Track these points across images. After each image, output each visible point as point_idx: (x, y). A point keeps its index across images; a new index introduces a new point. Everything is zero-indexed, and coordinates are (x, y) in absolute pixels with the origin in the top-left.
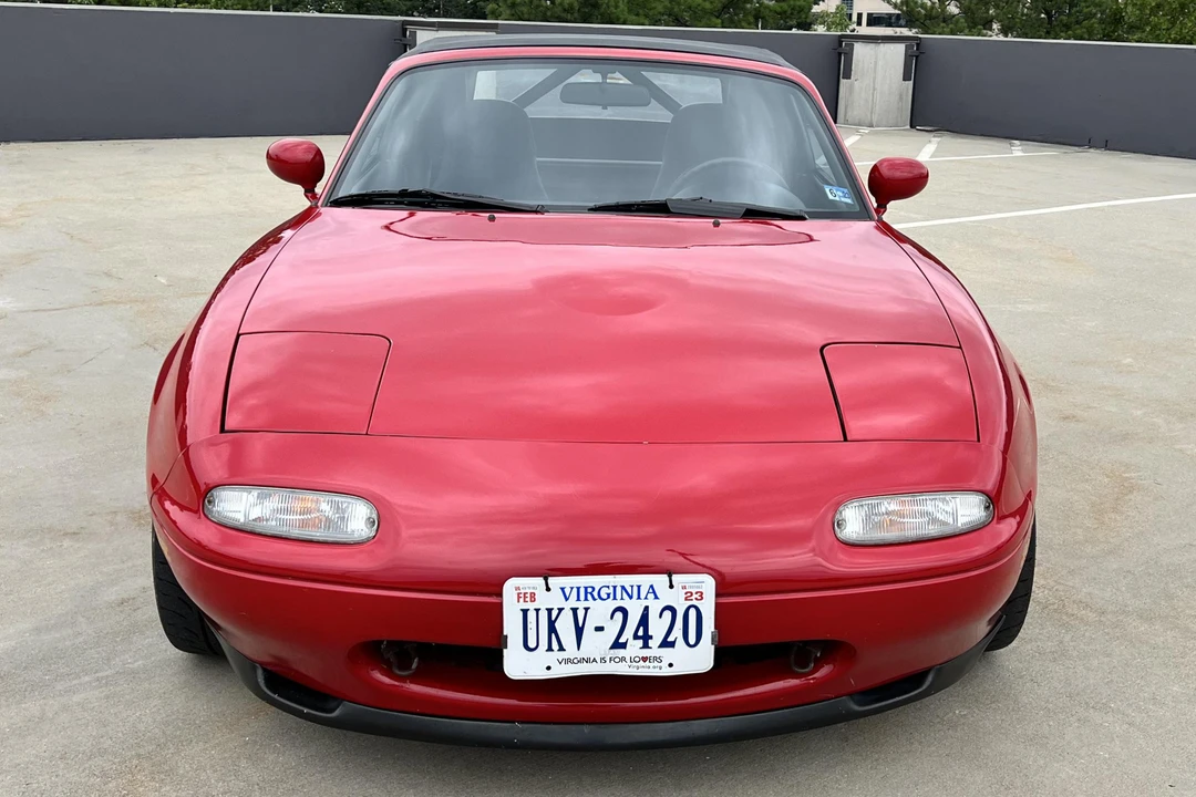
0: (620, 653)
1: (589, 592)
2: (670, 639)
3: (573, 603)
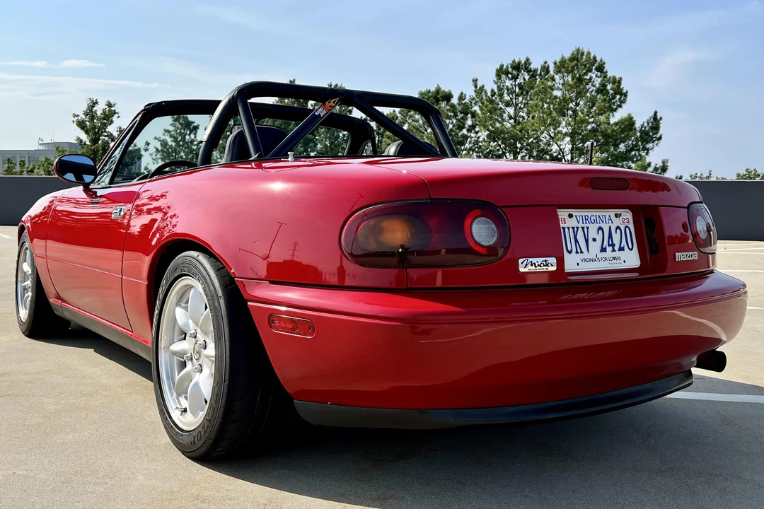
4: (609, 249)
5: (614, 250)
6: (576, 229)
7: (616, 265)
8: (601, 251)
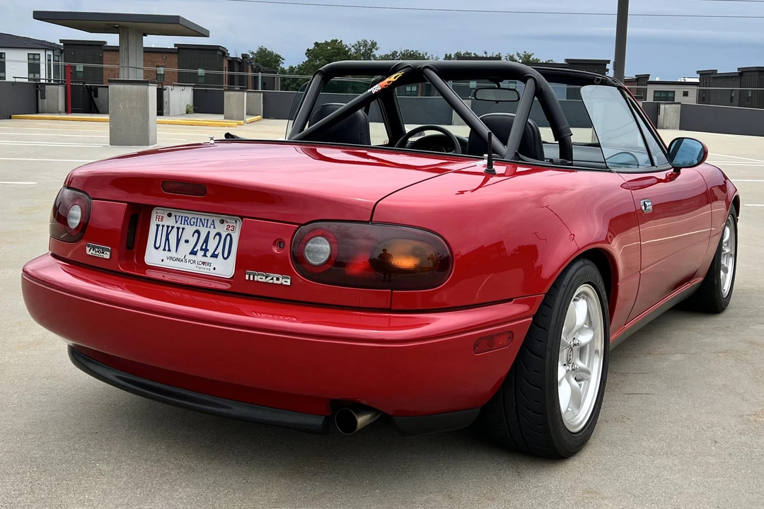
4: (201, 253)
5: (205, 255)
6: (170, 229)
7: (203, 270)
8: (190, 254)
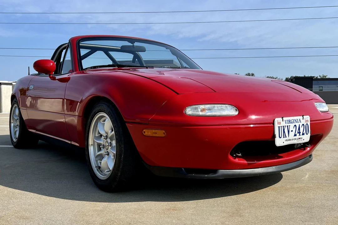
0: (295, 137)
1: (290, 122)
2: (304, 133)
3: (287, 125)
